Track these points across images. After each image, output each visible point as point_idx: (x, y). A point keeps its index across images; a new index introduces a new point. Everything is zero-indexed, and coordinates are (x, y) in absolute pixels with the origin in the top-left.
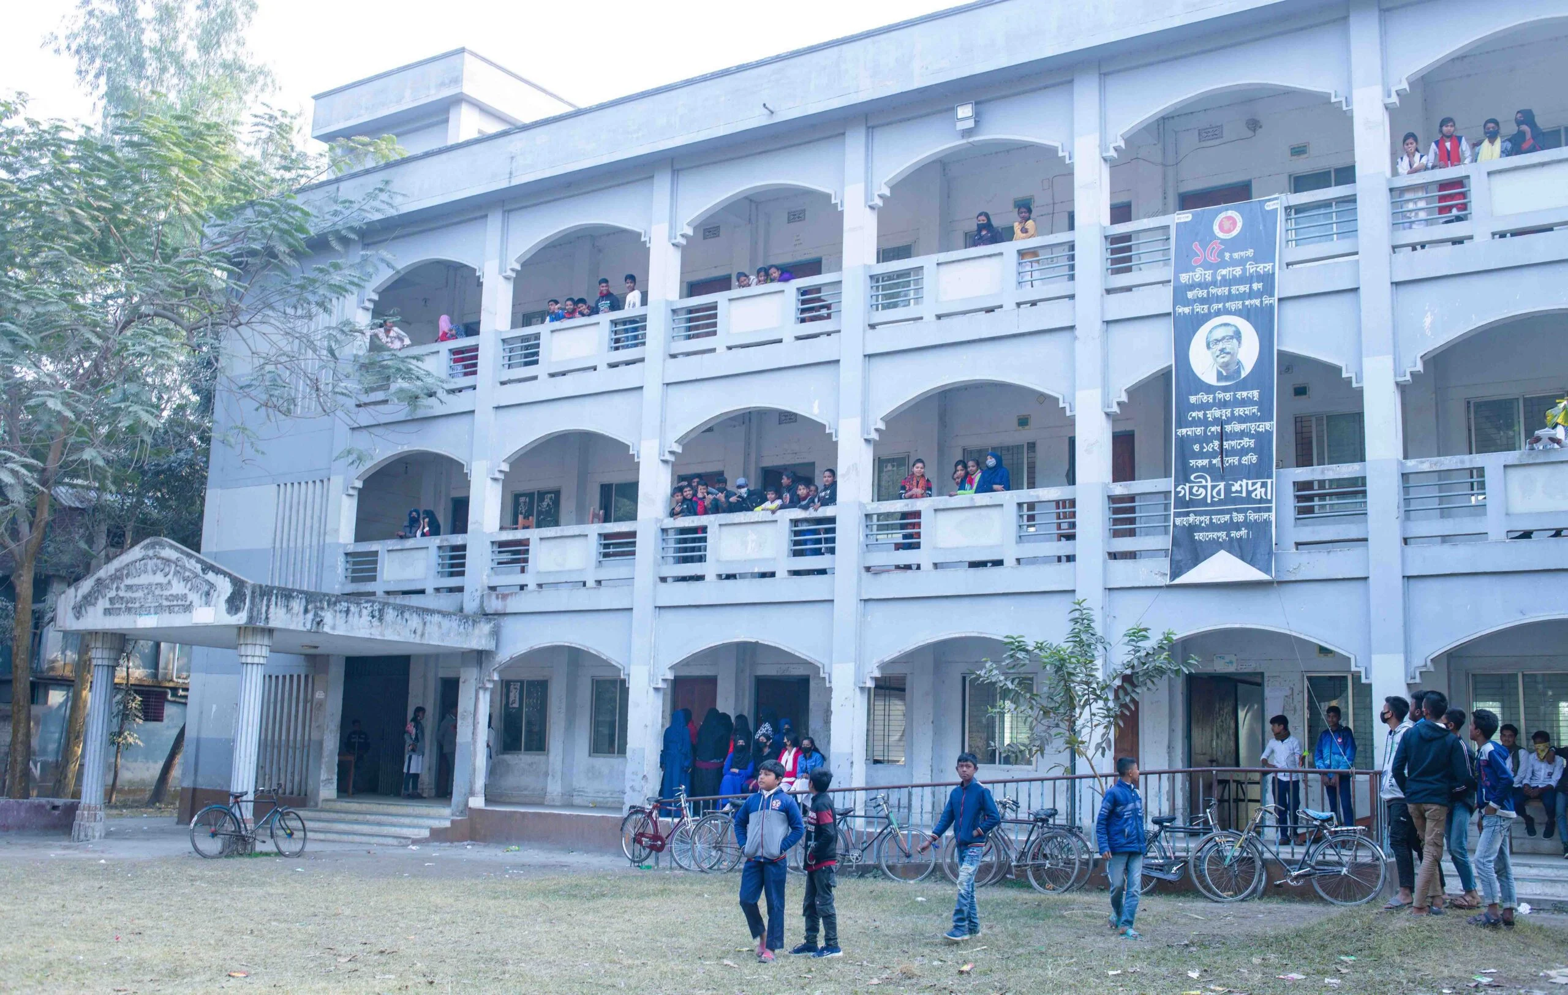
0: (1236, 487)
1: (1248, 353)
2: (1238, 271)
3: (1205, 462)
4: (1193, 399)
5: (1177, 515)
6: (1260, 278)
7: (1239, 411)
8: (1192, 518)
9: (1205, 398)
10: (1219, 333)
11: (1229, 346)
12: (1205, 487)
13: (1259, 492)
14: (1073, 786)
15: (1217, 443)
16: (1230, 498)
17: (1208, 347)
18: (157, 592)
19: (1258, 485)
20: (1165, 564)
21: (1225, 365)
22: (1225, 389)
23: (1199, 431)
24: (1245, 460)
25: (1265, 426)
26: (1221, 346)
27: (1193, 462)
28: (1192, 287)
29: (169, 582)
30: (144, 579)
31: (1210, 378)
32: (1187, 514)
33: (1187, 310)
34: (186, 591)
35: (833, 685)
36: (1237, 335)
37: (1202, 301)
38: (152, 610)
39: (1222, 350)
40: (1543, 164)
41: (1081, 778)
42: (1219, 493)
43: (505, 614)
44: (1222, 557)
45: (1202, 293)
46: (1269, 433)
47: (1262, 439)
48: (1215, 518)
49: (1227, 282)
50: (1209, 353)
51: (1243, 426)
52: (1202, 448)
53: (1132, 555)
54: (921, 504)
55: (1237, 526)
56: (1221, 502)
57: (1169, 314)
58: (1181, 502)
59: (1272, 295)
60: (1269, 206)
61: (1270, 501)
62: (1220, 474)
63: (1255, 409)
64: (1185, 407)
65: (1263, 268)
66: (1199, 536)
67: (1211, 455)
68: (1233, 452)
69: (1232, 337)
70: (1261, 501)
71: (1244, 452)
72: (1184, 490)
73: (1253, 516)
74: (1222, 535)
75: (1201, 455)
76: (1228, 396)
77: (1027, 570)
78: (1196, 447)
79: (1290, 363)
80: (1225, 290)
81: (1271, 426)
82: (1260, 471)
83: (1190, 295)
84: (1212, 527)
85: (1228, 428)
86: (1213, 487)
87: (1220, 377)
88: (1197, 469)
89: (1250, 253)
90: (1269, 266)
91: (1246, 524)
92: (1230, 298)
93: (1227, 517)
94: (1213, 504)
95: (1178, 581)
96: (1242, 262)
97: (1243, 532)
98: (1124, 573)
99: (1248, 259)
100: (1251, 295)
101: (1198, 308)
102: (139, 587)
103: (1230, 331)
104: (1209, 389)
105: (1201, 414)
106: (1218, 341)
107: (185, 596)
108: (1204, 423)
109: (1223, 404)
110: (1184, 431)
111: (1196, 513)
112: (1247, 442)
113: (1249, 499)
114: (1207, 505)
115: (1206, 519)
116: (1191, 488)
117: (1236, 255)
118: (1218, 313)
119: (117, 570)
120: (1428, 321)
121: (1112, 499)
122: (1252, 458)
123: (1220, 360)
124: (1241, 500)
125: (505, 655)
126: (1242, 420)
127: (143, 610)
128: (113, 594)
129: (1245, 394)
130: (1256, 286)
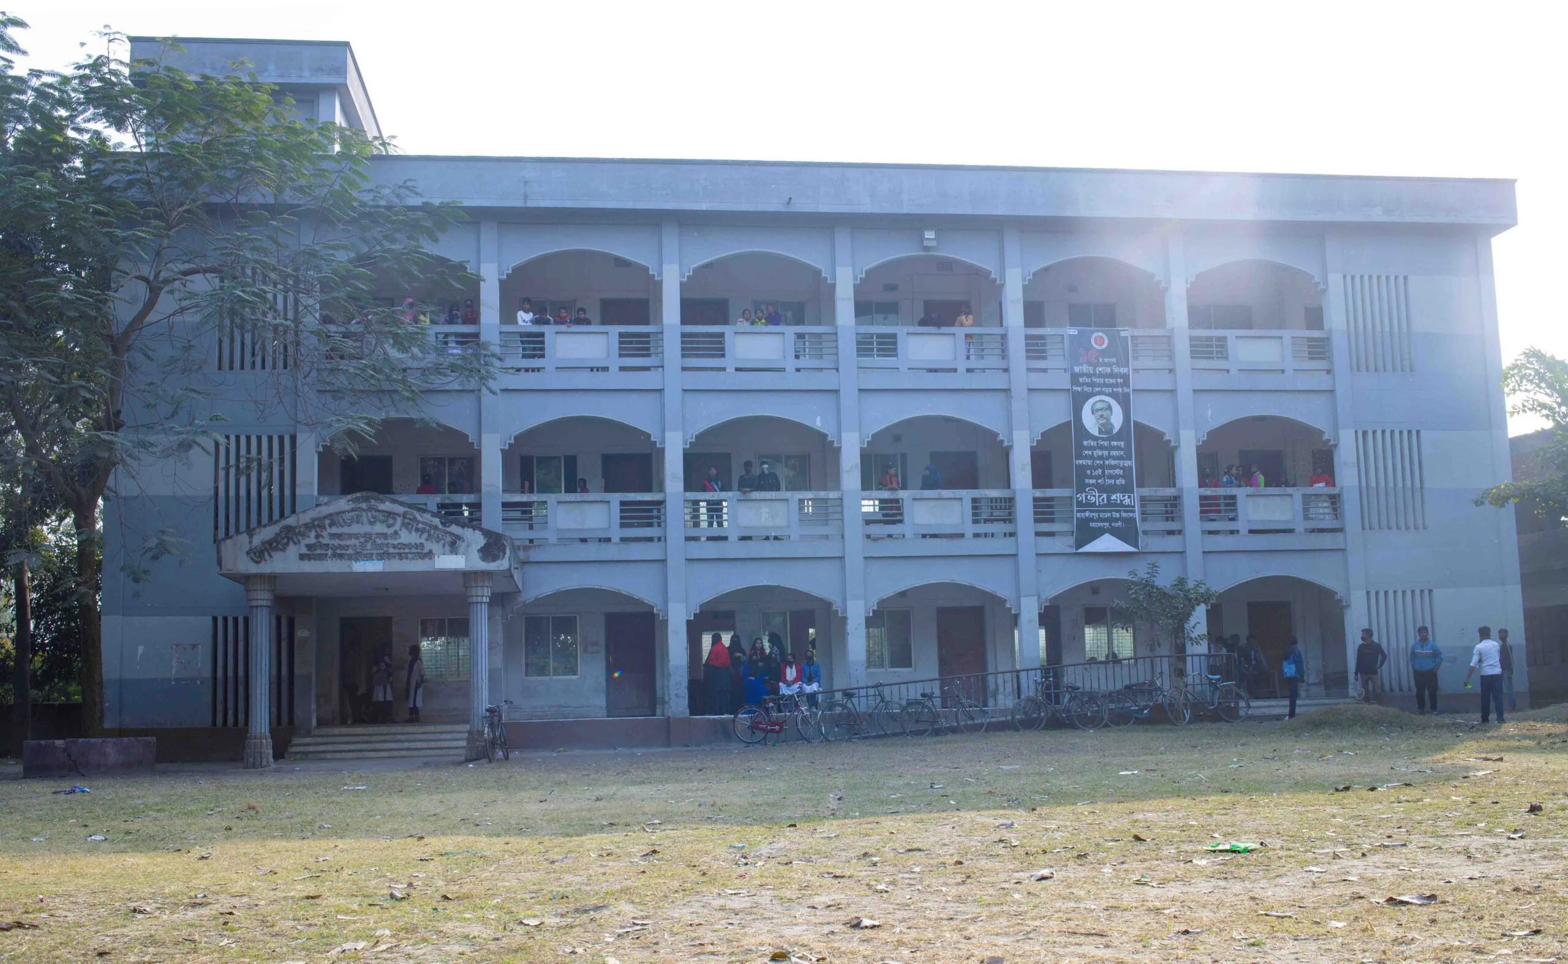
0: (1114, 497)
1: (1117, 420)
2: (1108, 370)
3: (1094, 481)
4: (1085, 443)
5: (1078, 511)
6: (1122, 376)
7: (1114, 453)
8: (1087, 514)
9: (1093, 443)
10: (1099, 406)
11: (1105, 413)
12: (1095, 496)
13: (1127, 501)
14: (1018, 677)
15: (1100, 470)
16: (1110, 503)
17: (1093, 413)
18: (378, 541)
19: (1126, 497)
20: (1071, 540)
21: (1103, 425)
22: (1103, 439)
23: (1089, 462)
24: (1118, 482)
25: (1127, 463)
26: (1100, 413)
27: (1087, 481)
28: (1082, 375)
29: (396, 532)
30: (355, 529)
31: (1096, 433)
32: (1084, 511)
33: (1079, 389)
34: (422, 540)
35: (849, 615)
36: (1110, 408)
37: (1088, 385)
38: (374, 556)
39: (1101, 416)
40: (1260, 337)
41: (1066, 666)
42: (1103, 500)
43: (528, 563)
44: (1107, 537)
45: (1088, 380)
46: (1130, 468)
47: (1127, 471)
48: (1102, 515)
49: (1101, 376)
50: (1093, 417)
51: (1116, 462)
52: (1092, 473)
53: (1051, 534)
54: (902, 494)
55: (1116, 520)
56: (1104, 506)
57: (1069, 390)
58: (1080, 504)
59: (1128, 387)
60: (1123, 334)
61: (1134, 507)
62: (1102, 489)
63: (1122, 453)
64: (1080, 448)
65: (1123, 370)
66: (1092, 525)
67: (1098, 477)
68: (1110, 477)
69: (1107, 409)
70: (1128, 506)
71: (1117, 477)
72: (1082, 497)
73: (1124, 515)
74: (1107, 524)
75: (1091, 477)
76: (1106, 443)
77: (982, 541)
78: (1089, 472)
79: (1142, 430)
80: (1102, 380)
81: (1132, 463)
82: (1127, 489)
83: (1081, 380)
84: (1100, 520)
85: (1107, 462)
86: (1099, 497)
87: (1100, 431)
88: (1089, 485)
89: (1114, 360)
90: (1126, 370)
91: (1120, 519)
92: (1106, 385)
93: (1109, 514)
94: (1100, 506)
95: (1081, 550)
96: (1110, 365)
97: (1120, 524)
98: (1048, 545)
99: (1114, 363)
100: (1117, 385)
101: (1086, 389)
102: (350, 536)
103: (1105, 405)
104: (1095, 438)
105: (1090, 453)
106: (1098, 410)
107: (422, 545)
108: (1092, 457)
109: (1102, 448)
110: (1081, 462)
111: (1091, 511)
112: (1118, 471)
113: (1121, 505)
114: (1096, 506)
115: (1096, 515)
116: (1086, 496)
117: (1106, 360)
118: (1099, 393)
119: (313, 520)
120: (1210, 413)
121: (1035, 500)
122: (1121, 481)
123: (1101, 422)
124: (1116, 505)
125: (529, 595)
126: (1114, 458)
127: (358, 556)
128: (312, 540)
129: (1115, 443)
130: (1119, 381)
